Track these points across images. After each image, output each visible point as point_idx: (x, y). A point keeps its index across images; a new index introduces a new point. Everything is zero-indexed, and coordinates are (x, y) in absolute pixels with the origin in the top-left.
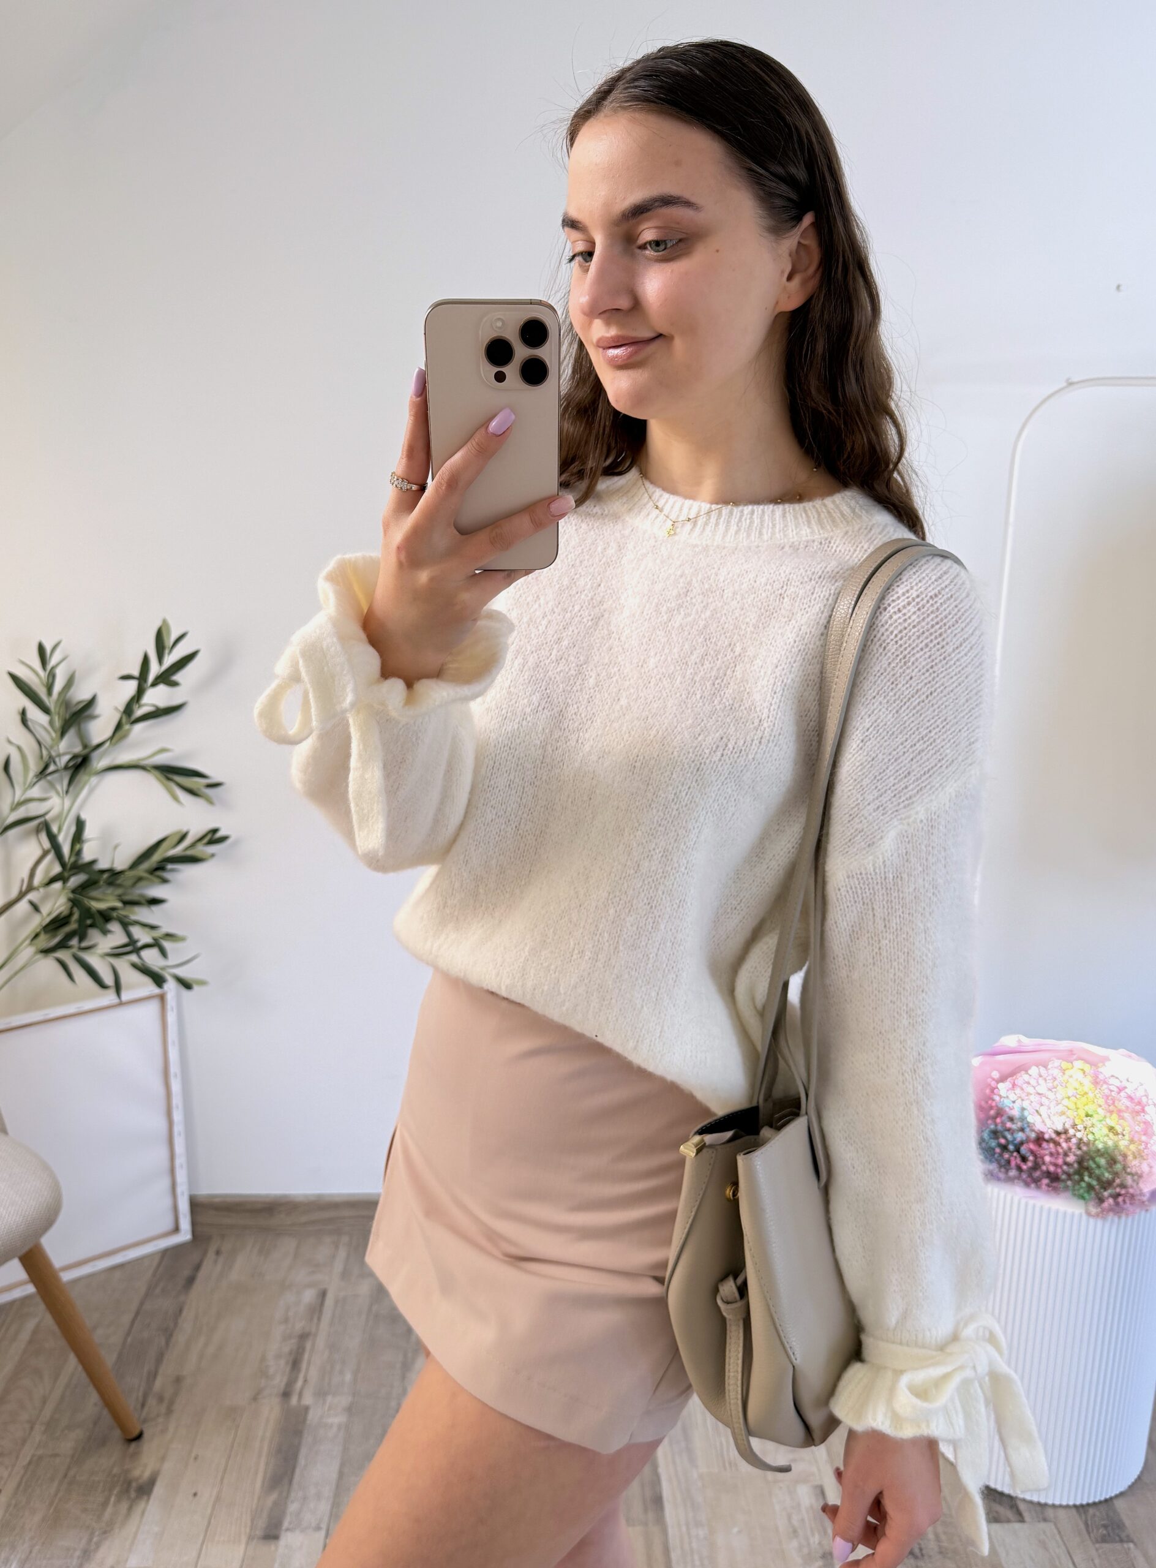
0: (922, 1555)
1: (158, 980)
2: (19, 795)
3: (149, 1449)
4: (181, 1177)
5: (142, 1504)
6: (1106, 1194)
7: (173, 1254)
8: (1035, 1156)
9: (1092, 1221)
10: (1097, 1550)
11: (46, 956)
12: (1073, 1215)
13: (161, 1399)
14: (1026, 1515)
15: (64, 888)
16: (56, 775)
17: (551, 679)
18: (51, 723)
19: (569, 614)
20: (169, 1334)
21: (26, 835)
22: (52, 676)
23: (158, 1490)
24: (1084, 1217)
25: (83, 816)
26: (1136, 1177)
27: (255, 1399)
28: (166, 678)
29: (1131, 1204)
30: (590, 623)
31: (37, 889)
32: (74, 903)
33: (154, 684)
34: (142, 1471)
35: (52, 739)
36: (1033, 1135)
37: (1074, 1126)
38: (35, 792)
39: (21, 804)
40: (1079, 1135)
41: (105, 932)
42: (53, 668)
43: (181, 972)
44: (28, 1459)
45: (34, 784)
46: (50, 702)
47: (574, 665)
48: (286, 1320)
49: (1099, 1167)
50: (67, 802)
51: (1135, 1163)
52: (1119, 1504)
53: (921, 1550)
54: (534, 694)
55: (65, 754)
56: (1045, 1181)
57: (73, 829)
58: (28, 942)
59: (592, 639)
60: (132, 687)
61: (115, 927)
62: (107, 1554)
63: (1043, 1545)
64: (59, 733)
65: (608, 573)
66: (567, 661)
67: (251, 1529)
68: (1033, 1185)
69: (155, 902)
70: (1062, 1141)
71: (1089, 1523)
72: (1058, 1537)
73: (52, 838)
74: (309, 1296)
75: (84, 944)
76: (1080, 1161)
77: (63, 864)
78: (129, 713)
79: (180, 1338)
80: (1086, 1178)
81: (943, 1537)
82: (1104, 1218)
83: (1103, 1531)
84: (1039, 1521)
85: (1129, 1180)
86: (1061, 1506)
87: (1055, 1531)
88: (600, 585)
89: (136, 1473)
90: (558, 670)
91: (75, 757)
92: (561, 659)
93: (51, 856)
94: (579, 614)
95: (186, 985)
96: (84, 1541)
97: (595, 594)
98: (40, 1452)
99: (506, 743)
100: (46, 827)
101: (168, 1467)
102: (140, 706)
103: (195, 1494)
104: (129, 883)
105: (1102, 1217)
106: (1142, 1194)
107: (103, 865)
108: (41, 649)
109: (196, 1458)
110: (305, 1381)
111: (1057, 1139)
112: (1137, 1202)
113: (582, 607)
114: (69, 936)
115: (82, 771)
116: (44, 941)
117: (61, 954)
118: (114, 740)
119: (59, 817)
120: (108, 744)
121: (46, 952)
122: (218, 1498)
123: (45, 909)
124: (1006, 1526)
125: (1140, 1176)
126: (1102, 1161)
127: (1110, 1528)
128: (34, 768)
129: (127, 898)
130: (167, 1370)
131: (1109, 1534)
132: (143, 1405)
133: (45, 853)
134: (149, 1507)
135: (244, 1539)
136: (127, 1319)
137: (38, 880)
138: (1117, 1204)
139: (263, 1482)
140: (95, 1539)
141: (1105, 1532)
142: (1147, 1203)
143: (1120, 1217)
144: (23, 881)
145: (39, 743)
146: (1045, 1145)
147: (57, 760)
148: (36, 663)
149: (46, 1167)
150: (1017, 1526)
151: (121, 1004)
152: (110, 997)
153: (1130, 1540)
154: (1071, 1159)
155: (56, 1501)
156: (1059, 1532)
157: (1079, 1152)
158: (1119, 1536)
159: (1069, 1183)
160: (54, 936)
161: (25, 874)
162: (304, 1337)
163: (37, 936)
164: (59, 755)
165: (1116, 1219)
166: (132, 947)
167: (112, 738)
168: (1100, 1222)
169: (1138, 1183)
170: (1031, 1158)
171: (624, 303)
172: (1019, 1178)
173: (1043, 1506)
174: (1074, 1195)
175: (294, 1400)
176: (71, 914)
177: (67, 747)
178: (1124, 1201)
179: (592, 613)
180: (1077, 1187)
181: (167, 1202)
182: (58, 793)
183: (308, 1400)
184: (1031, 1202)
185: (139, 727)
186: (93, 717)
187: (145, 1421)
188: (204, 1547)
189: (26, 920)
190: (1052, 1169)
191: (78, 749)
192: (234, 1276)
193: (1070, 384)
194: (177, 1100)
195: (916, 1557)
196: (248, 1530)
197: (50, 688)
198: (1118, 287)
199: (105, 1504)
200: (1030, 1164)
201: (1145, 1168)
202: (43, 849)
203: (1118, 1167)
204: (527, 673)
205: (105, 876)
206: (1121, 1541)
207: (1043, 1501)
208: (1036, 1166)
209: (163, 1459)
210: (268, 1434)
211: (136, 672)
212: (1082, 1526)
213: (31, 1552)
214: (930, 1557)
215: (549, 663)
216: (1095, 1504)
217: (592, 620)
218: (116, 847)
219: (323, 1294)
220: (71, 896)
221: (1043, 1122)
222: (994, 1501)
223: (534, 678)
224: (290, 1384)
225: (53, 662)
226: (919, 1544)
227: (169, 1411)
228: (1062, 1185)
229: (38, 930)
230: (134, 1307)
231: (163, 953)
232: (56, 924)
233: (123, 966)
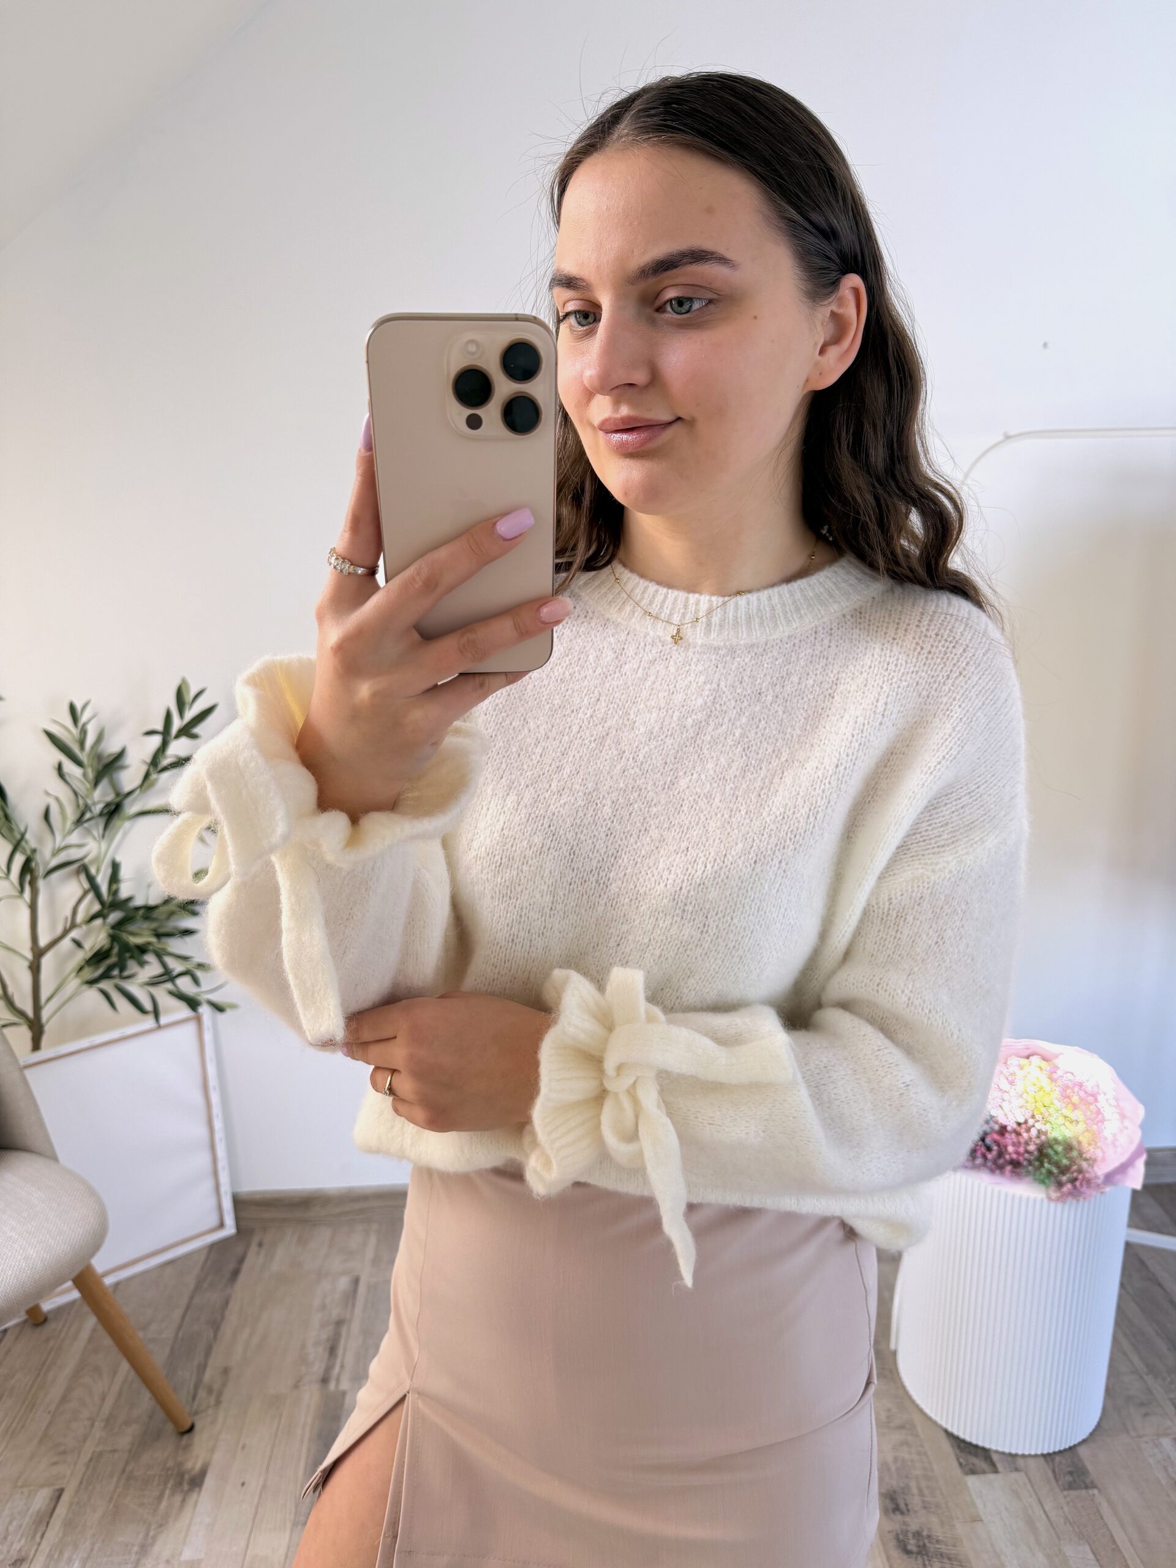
0: (908, 1511)
1: (193, 1003)
2: (59, 841)
3: (200, 1440)
4: (224, 1178)
5: (194, 1496)
6: (1064, 1178)
7: (219, 1248)
8: (998, 1145)
9: (1053, 1205)
10: (1065, 1497)
11: (91, 987)
12: (1035, 1200)
13: (210, 1391)
14: (999, 1466)
15: (104, 923)
16: (92, 822)
17: (554, 814)
18: (85, 775)
19: (566, 738)
20: (216, 1326)
21: (68, 877)
22: (84, 732)
23: (209, 1482)
24: (1046, 1201)
25: (118, 859)
26: (1091, 1162)
27: (296, 1386)
28: (187, 731)
29: (1087, 1187)
30: (593, 745)
31: (79, 926)
32: (113, 938)
33: (177, 736)
34: (193, 1464)
35: (87, 790)
36: (997, 1127)
37: (1033, 1117)
38: (74, 838)
39: (60, 850)
40: (1038, 1126)
41: (142, 964)
42: (84, 725)
43: (215, 997)
44: (89, 1456)
45: (73, 830)
46: (83, 757)
47: (580, 794)
48: (323, 1307)
49: (1056, 1153)
50: (104, 846)
51: (1091, 1148)
52: (1083, 1452)
53: (906, 1505)
54: (535, 833)
55: (99, 802)
56: (1009, 1168)
57: (109, 871)
58: (73, 975)
59: (599, 762)
60: (156, 740)
61: (150, 958)
62: (163, 1547)
63: (1016, 1494)
64: (93, 784)
65: (607, 685)
66: (571, 790)
67: (296, 1515)
68: (998, 1172)
69: (187, 932)
70: (1022, 1131)
71: (1057, 1470)
72: (1029, 1487)
73: (91, 879)
74: (344, 1283)
75: (126, 974)
76: (1041, 1149)
77: (102, 903)
78: (155, 764)
79: (227, 1330)
80: (1046, 1165)
81: (926, 1492)
82: (1064, 1202)
83: (1069, 1478)
84: (1011, 1471)
85: (1084, 1165)
86: (1030, 1456)
87: (1026, 1480)
88: (598, 700)
89: (189, 1465)
90: (562, 802)
91: (108, 805)
92: (563, 789)
93: (91, 896)
94: (579, 736)
95: (219, 1008)
96: (141, 1536)
97: (595, 711)
98: (100, 1448)
99: (505, 892)
100: (85, 869)
101: (218, 1458)
102: (165, 758)
103: (243, 1484)
104: (163, 917)
105: (1063, 1201)
106: (1097, 1177)
107: (139, 902)
108: (72, 709)
109: (243, 1447)
110: (342, 1366)
111: (1018, 1129)
112: (1092, 1185)
113: (581, 727)
114: (110, 968)
115: (116, 817)
116: (89, 973)
117: (105, 985)
118: (143, 788)
119: (97, 860)
120: (138, 792)
121: (91, 982)
122: (264, 1487)
123: (87, 945)
124: (982, 1477)
125: (1095, 1161)
126: (1060, 1149)
127: (1075, 1475)
128: (71, 815)
129: (162, 930)
130: (216, 1361)
131: (1075, 1481)
132: (194, 1397)
133: (86, 893)
134: (201, 1499)
135: (289, 1525)
136: (177, 1314)
137: (80, 917)
138: (1075, 1187)
139: (306, 1469)
140: (152, 1533)
141: (1071, 1479)
142: (1102, 1186)
143: (1078, 1201)
144: (66, 919)
145: (76, 793)
146: (1007, 1135)
147: (93, 808)
148: (68, 721)
149: (92, 1192)
150: (992, 1476)
151: (159, 1027)
152: (149, 1022)
153: (1094, 1486)
154: (1032, 1148)
155: (115, 1496)
156: (1030, 1481)
157: (1038, 1141)
158: (1084, 1482)
159: (1030, 1168)
160: (98, 968)
161: (68, 912)
162: (339, 1323)
163: (81, 969)
164: (95, 804)
165: (1074, 1202)
166: (168, 976)
167: (141, 786)
168: (1060, 1206)
169: (1093, 1167)
170: (995, 1148)
171: (640, 377)
172: (984, 1165)
173: (1013, 1456)
174: (1035, 1179)
175: (332, 1386)
176: (111, 948)
177: (101, 796)
178: (1081, 1185)
179: (595, 732)
180: (1038, 1173)
181: (212, 1202)
182: (95, 838)
183: (345, 1385)
184: (997, 1188)
185: (165, 775)
186: (123, 767)
187: (196, 1413)
188: (252, 1536)
189: (70, 955)
190: (1014, 1156)
191: (111, 797)
192: (275, 1267)
193: (1008, 437)
194: (216, 1110)
195: (902, 1513)
196: (292, 1517)
197: (82, 743)
198: (1045, 345)
199: (160, 1498)
200: (994, 1153)
201: (1099, 1154)
202: (84, 889)
203: (1075, 1154)
204: (524, 811)
205: (141, 912)
206: (1087, 1487)
207: (1013, 1452)
208: (1000, 1154)
209: (212, 1450)
210: (309, 1421)
211: (159, 727)
212: (1050, 1474)
213: (92, 1550)
214: (915, 1512)
215: (549, 796)
216: (1060, 1452)
217: (595, 740)
218: (149, 886)
219: (356, 1281)
220: (111, 931)
221: (1006, 1115)
222: (970, 1453)
223: (532, 815)
224: (328, 1369)
225: (83, 719)
226: (905, 1499)
227: (218, 1403)
228: (1023, 1171)
229: (82, 964)
230: (184, 1301)
231: (196, 981)
232: (99, 957)
233: (161, 994)
